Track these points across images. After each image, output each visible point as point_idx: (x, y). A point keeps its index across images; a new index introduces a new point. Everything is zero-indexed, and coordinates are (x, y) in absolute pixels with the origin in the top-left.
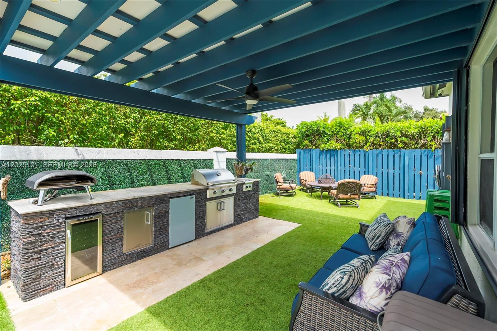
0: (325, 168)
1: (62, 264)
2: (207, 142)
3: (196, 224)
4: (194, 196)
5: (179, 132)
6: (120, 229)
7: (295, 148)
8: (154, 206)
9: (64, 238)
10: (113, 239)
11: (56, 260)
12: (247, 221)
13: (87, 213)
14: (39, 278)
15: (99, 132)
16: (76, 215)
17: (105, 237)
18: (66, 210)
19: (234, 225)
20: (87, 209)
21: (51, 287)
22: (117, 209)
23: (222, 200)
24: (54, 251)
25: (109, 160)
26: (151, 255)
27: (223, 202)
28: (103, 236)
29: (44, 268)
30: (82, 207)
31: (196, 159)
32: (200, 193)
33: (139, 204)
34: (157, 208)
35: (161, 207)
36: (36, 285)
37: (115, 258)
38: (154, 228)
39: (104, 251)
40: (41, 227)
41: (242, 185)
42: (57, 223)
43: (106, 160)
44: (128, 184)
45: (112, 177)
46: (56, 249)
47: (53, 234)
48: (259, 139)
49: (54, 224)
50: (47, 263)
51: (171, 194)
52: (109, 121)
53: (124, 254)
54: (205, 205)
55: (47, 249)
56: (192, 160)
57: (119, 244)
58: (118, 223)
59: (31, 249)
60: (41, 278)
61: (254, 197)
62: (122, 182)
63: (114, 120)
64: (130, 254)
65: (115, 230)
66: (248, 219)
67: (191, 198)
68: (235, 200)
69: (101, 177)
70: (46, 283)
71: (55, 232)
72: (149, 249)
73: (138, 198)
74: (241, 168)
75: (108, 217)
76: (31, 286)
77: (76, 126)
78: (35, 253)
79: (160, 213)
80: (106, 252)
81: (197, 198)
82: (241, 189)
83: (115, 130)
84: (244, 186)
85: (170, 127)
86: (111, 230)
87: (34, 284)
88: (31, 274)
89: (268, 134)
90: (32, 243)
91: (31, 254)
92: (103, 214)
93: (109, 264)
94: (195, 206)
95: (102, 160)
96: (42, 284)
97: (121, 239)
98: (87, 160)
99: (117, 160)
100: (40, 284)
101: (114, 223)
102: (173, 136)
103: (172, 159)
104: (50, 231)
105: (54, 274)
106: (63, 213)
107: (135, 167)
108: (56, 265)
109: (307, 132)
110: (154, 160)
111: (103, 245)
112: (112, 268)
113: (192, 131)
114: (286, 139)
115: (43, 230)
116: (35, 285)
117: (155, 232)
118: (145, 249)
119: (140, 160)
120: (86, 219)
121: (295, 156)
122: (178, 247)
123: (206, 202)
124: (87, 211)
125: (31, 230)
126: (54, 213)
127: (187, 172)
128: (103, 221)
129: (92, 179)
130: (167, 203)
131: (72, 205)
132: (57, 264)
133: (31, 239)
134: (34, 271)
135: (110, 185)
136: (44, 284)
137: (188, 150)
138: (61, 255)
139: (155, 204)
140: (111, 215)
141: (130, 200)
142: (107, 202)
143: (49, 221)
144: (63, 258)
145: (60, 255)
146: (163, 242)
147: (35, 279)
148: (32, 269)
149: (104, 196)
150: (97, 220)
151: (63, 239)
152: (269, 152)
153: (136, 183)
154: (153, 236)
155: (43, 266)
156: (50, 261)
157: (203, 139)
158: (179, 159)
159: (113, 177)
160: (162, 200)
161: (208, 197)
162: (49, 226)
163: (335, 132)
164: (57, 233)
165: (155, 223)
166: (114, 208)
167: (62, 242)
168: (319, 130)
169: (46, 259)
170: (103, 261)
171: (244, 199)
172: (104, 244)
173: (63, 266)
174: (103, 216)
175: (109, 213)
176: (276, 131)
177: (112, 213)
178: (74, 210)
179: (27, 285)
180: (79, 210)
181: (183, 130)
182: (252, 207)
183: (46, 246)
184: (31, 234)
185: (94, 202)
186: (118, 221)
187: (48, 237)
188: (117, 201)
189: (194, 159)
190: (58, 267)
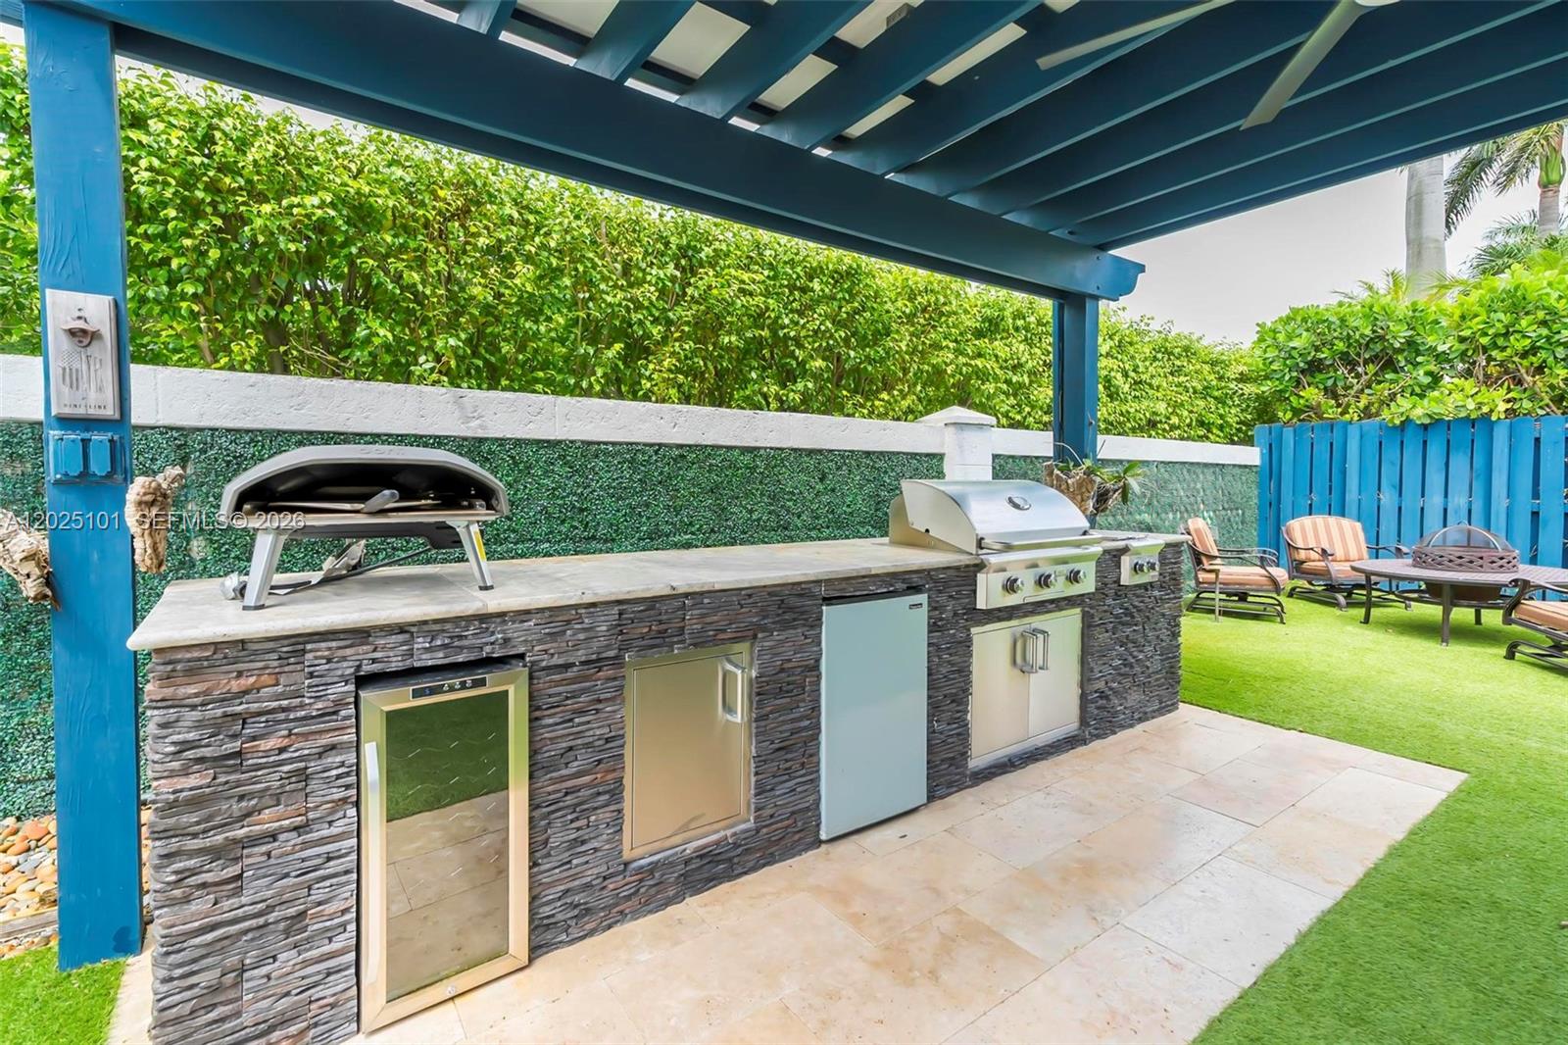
0: (1411, 501)
1: (344, 912)
2: (919, 388)
3: (931, 731)
4: (922, 598)
5: (816, 345)
6: (607, 741)
7: (1249, 425)
8: (755, 637)
9: (353, 779)
10: (577, 789)
11: (318, 894)
12: (1131, 726)
13: (460, 658)
14: (236, 984)
15: (540, 339)
16: (408, 663)
17: (543, 780)
18: (360, 635)
19: (1084, 742)
20: (460, 637)
21: (293, 1029)
22: (595, 645)
23: (1036, 621)
24: (306, 845)
25: (572, 442)
26: (746, 873)
27: (1044, 632)
28: (531, 777)
29: (257, 934)
30: (437, 627)
31: (881, 453)
32: (946, 583)
33: (693, 625)
34: (771, 648)
35: (784, 642)
36: (222, 1020)
37: (588, 886)
38: (758, 742)
39: (537, 848)
40: (244, 719)
41: (1114, 556)
42: (320, 705)
43: (560, 442)
44: (640, 539)
45: (582, 510)
46: (315, 835)
47: (301, 759)
48: (1109, 381)
49: (302, 706)
50: (270, 909)
51: (829, 582)
52: (574, 297)
53: (626, 864)
54: (967, 643)
55: (273, 836)
56: (868, 454)
57: (605, 815)
58: (598, 711)
59: (195, 835)
60: (246, 985)
61: (1163, 615)
62: (616, 531)
63: (589, 291)
64: (653, 868)
65: (587, 746)
66: (1136, 716)
67: (912, 606)
68: (1088, 626)
69: (546, 507)
70: (269, 1009)
71: (308, 747)
72: (736, 845)
73: (686, 595)
74: (1080, 485)
75: (558, 683)
76: (198, 1029)
77: (462, 315)
78: (215, 853)
79: (782, 670)
80: (549, 855)
81: (935, 609)
82: (1112, 577)
83: (593, 333)
84: (1126, 562)
85: (787, 321)
86: (571, 749)
87: (213, 1015)
88: (195, 967)
89: (1147, 363)
90: (195, 802)
91: (192, 863)
92: (533, 663)
93: (560, 917)
94: (929, 645)
95: (548, 441)
96: (247, 1019)
97: (616, 793)
98: (497, 439)
99: (599, 443)
100: (238, 1014)
101: (582, 712)
102: (796, 359)
103: (795, 450)
104: (286, 742)
105: (306, 963)
106: (349, 652)
107: (661, 473)
108: (314, 916)
109: (1317, 349)
110: (730, 448)
111: (531, 819)
112: (575, 933)
113: (863, 342)
114: (1214, 383)
115: (254, 738)
116: (215, 1022)
117: (760, 760)
118: (717, 843)
119: (681, 446)
120: (452, 689)
121: (1252, 456)
122: (855, 837)
123: (974, 630)
124: (461, 648)
125: (191, 736)
126: (304, 651)
127: (848, 500)
128: (531, 698)
129: (487, 494)
130: (812, 627)
131: (388, 612)
132: (319, 914)
133: (193, 781)
134: (210, 949)
135: (575, 543)
136: (261, 1017)
137: (848, 415)
138: (340, 869)
139: (764, 629)
140: (569, 674)
141: (652, 602)
142: (550, 609)
143: (280, 689)
144: (347, 883)
145: (333, 867)
146: (793, 813)
147: (216, 989)
148: (197, 941)
149: (542, 576)
150: (507, 691)
151: (348, 787)
152: (1150, 436)
153: (668, 536)
154: (753, 779)
155: (253, 923)
156: (285, 897)
157: (905, 375)
158: (820, 451)
159: (586, 509)
160: (791, 609)
161: (981, 604)
162: (282, 716)
163: (1484, 341)
164: (320, 755)
165: (760, 719)
166: (581, 636)
167: (344, 800)
168: (1382, 338)
169: (269, 887)
170: (533, 899)
171: (1123, 624)
172: (537, 813)
173: (348, 922)
174: (531, 678)
175: (561, 661)
176: (1177, 351)
177: (573, 665)
178: (401, 638)
179: (177, 1020)
180: (421, 643)
181: (832, 336)
182: (1155, 664)
183: (268, 819)
184: (190, 754)
185: (493, 602)
186: (599, 701)
187: (277, 776)
188: (593, 605)
189: (874, 453)
190: (328, 929)
